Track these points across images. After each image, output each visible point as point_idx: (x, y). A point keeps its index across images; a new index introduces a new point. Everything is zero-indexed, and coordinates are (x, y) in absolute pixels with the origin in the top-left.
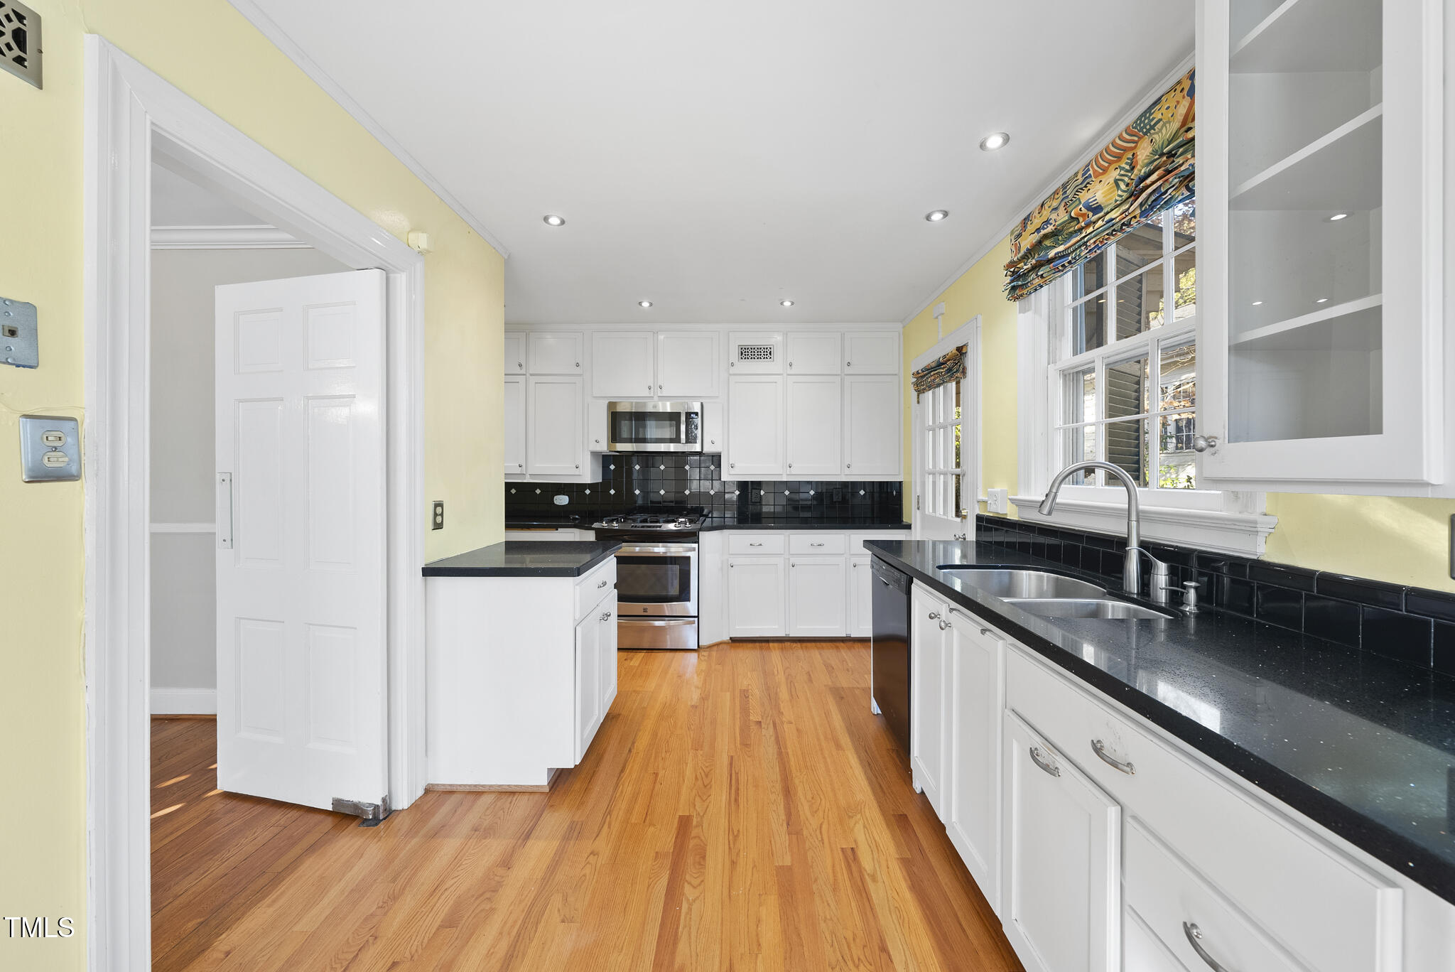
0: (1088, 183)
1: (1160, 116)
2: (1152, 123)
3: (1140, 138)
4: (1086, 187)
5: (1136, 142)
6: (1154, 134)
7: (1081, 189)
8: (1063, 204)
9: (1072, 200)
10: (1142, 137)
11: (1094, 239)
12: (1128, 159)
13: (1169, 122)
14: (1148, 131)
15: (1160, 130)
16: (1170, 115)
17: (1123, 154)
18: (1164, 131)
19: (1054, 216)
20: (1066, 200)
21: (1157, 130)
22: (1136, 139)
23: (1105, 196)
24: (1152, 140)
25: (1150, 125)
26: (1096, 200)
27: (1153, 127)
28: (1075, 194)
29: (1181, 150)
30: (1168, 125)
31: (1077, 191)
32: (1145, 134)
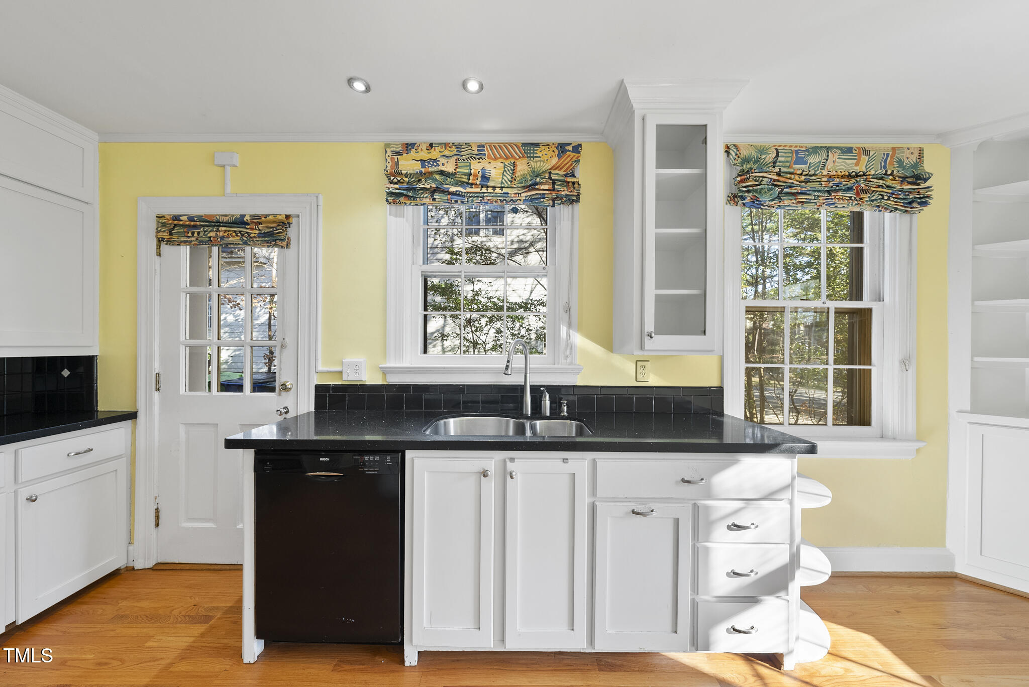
0: (482, 158)
1: (541, 155)
2: (535, 155)
3: (524, 157)
4: (479, 159)
5: (520, 157)
6: (532, 161)
7: (475, 158)
8: (456, 157)
9: (464, 160)
10: (525, 158)
11: (491, 198)
12: (510, 162)
13: (544, 162)
14: (530, 157)
15: (536, 162)
16: (546, 159)
17: (510, 158)
18: (538, 163)
19: (443, 160)
20: (460, 157)
21: (535, 160)
22: (521, 156)
23: (496, 175)
24: (528, 163)
25: (533, 155)
26: (490, 173)
27: (534, 157)
28: (468, 158)
29: (560, 183)
30: (542, 163)
31: (471, 157)
32: (528, 157)
